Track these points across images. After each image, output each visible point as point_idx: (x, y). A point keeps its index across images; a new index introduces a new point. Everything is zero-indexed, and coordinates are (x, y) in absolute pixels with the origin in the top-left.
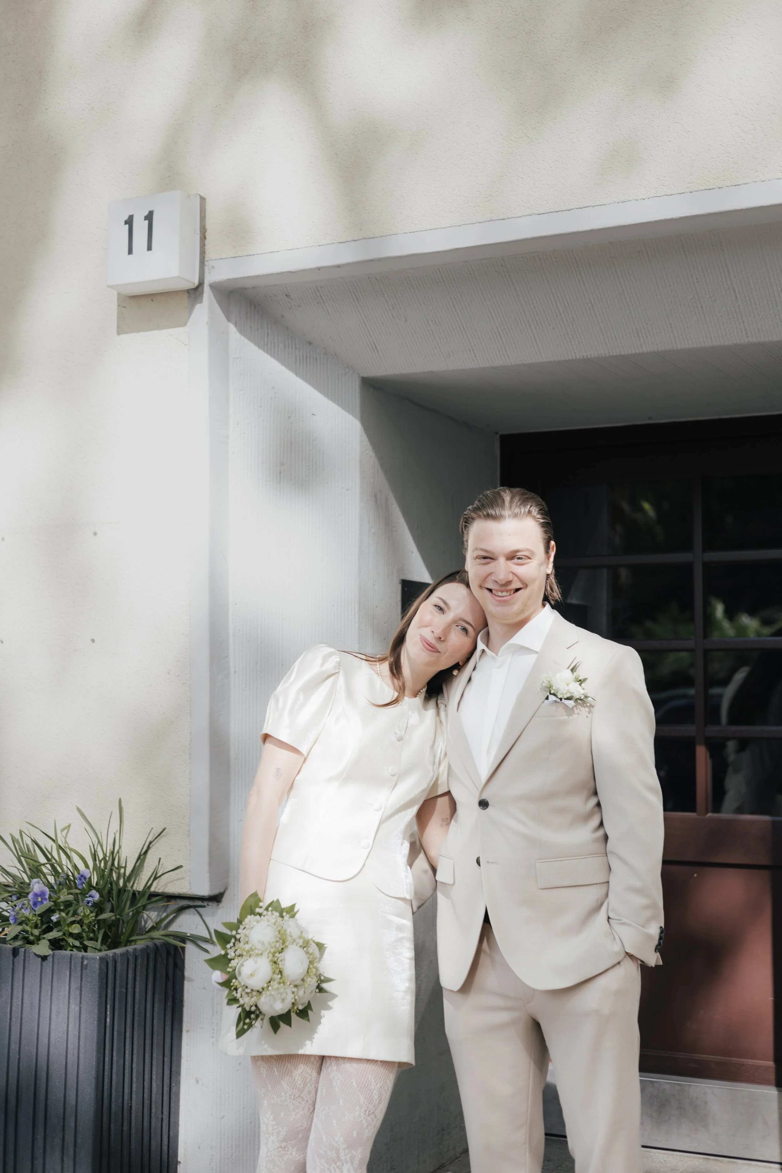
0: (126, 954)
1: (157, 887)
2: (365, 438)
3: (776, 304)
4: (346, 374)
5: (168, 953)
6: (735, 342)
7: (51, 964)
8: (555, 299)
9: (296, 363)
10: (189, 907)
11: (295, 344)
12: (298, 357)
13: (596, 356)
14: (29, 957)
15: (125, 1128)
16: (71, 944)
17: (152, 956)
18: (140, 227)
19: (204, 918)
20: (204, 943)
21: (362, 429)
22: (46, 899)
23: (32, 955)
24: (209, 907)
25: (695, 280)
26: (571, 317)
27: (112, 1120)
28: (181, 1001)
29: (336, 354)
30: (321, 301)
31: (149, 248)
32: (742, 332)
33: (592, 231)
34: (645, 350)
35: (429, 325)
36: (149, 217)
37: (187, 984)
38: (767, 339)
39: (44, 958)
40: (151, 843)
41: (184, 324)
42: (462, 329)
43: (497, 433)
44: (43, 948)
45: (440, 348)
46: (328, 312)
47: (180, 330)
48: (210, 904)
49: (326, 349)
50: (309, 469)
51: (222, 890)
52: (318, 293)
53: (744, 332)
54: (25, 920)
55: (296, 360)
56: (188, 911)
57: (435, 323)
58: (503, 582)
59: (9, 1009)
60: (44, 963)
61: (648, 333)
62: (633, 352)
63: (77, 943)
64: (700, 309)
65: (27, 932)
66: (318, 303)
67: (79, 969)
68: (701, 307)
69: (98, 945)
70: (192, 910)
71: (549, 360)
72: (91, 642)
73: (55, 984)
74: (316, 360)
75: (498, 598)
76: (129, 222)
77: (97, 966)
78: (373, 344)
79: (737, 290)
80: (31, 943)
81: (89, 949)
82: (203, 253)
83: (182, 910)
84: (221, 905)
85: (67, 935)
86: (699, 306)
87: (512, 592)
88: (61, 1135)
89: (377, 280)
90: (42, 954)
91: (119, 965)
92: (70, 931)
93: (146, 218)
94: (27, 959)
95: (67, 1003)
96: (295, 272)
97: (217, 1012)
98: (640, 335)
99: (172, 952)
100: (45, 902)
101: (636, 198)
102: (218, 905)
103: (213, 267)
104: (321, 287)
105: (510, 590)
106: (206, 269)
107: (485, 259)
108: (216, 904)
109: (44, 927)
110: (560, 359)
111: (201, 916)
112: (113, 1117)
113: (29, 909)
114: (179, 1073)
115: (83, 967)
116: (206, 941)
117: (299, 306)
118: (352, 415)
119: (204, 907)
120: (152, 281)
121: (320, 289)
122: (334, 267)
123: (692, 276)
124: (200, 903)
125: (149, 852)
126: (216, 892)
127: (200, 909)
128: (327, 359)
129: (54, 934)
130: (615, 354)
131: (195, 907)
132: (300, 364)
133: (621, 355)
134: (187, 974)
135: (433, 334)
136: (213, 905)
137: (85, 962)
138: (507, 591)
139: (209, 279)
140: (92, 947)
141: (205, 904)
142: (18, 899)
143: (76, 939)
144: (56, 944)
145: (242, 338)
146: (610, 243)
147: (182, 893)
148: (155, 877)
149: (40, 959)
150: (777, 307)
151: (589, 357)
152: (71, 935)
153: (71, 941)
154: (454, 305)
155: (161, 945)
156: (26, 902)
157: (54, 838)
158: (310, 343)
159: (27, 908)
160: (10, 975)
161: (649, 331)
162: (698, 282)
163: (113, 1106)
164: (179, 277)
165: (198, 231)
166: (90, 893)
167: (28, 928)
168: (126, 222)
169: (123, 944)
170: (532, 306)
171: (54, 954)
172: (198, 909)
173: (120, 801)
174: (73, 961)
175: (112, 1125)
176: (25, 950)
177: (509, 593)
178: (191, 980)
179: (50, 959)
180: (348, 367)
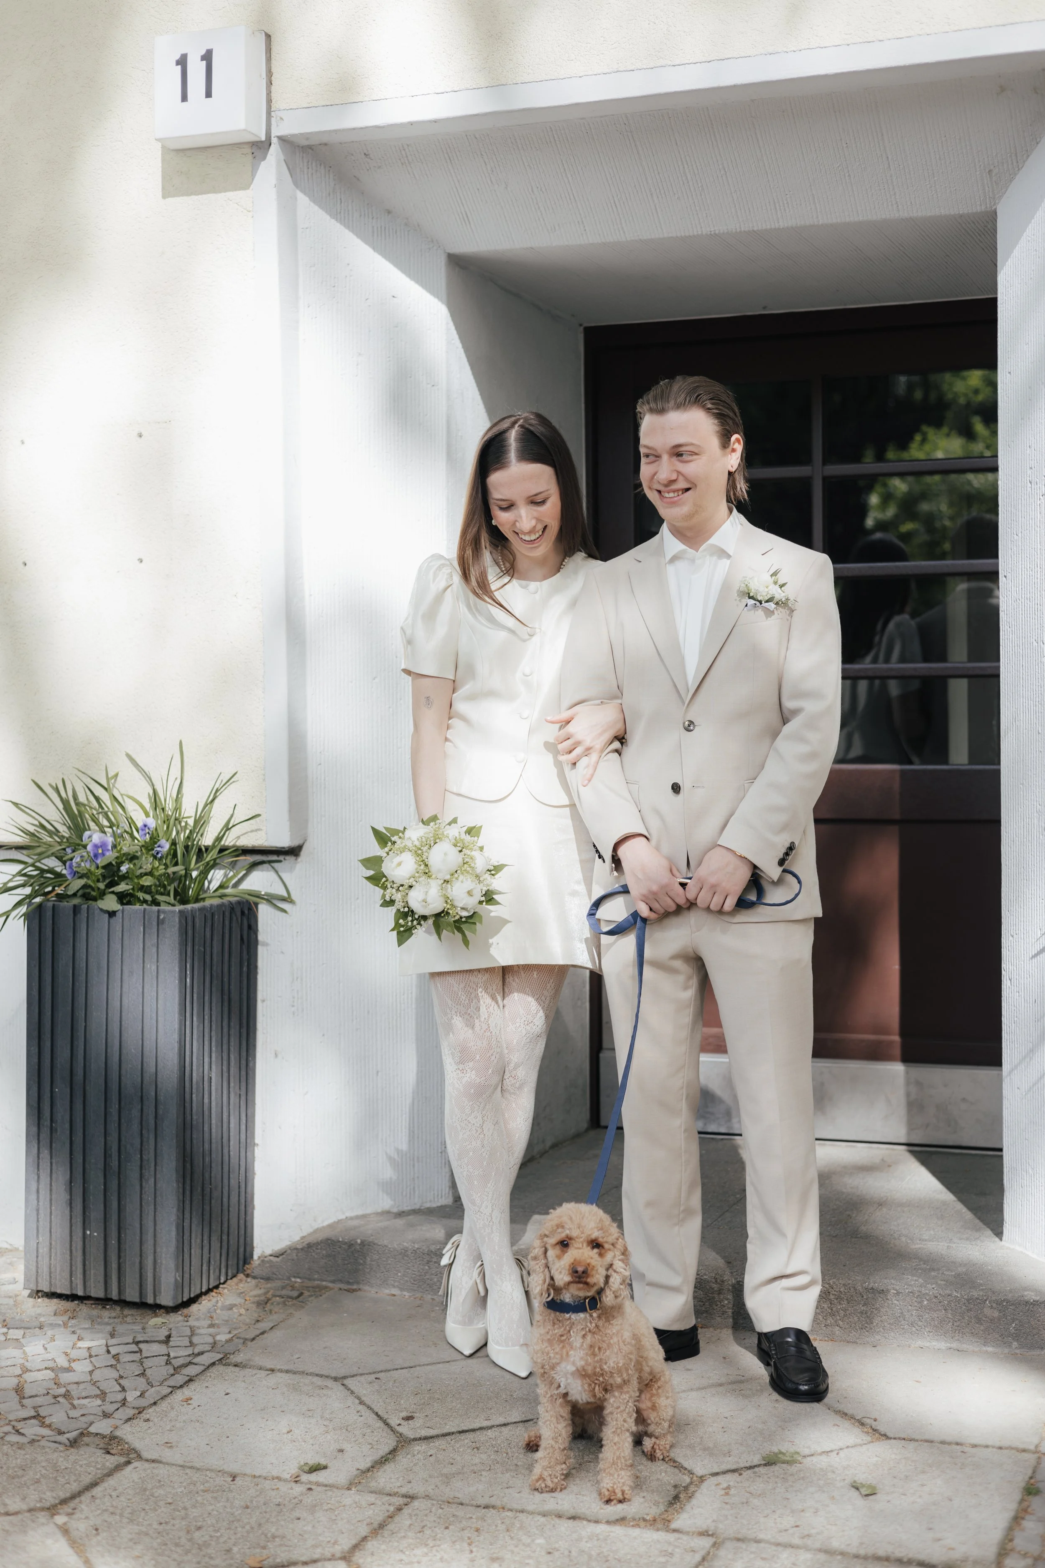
0: (201, 910)
1: (229, 840)
2: (452, 325)
3: (933, 174)
4: (430, 249)
5: (243, 913)
6: (884, 217)
7: (121, 920)
8: (683, 164)
9: (373, 236)
10: (262, 863)
11: (372, 213)
12: (375, 228)
13: (726, 231)
14: (94, 913)
15: (206, 1101)
16: (142, 899)
17: (227, 914)
18: (196, 69)
19: (280, 874)
20: (281, 902)
21: (449, 315)
22: (108, 850)
23: (97, 912)
24: (286, 861)
25: (845, 146)
26: (700, 185)
27: (194, 1091)
28: (256, 967)
29: (419, 226)
30: (407, 162)
31: (209, 94)
32: (892, 205)
33: (735, 86)
34: (782, 224)
35: (533, 191)
36: (208, 57)
37: (261, 950)
38: (920, 214)
39: (112, 914)
40: (217, 791)
41: (246, 187)
42: (572, 197)
43: (581, 325)
44: (110, 903)
45: (544, 220)
46: (414, 175)
47: (241, 193)
48: (287, 858)
49: (407, 219)
50: (390, 361)
51: (301, 842)
52: (403, 152)
53: (895, 206)
54: (87, 873)
55: (373, 232)
56: (260, 867)
57: (541, 190)
58: (665, 482)
59: (71, 972)
60: (113, 920)
61: (786, 205)
62: (768, 227)
63: (148, 897)
64: (847, 178)
65: (90, 886)
66: (402, 164)
67: (155, 923)
68: (849, 175)
69: (171, 899)
70: (266, 866)
71: (670, 235)
72: (138, 562)
73: (126, 942)
74: (396, 233)
75: (668, 500)
76: (182, 62)
77: (177, 920)
78: (464, 213)
79: (890, 158)
80: (95, 899)
81: (162, 904)
82: (269, 101)
83: (254, 865)
84: (299, 859)
85: (136, 890)
86: (847, 175)
87: (680, 492)
88: (139, 1107)
89: (476, 138)
90: (110, 909)
91: (197, 920)
92: (141, 883)
93: (203, 58)
94: (90, 917)
95: (141, 961)
96: (383, 127)
97: (297, 978)
98: (778, 208)
99: (246, 912)
100: (108, 854)
101: (785, 50)
102: (296, 859)
103: (281, 119)
104: (408, 146)
105: (678, 490)
106: (273, 120)
107: (606, 116)
108: (295, 858)
109: (107, 881)
110: (683, 235)
111: (277, 872)
112: (194, 1086)
113: (89, 861)
114: (255, 1046)
115: (159, 922)
116: (284, 899)
117: (379, 167)
118: (438, 298)
119: (280, 861)
120: (212, 134)
121: (406, 147)
122: (430, 121)
123: (841, 140)
124: (275, 858)
125: (216, 801)
126: (295, 843)
127: (275, 865)
128: (409, 231)
129: (122, 887)
130: (747, 229)
131: (270, 862)
132: (378, 236)
133: (753, 231)
134: (261, 937)
135: (537, 204)
136: (290, 859)
137: (162, 917)
138: (674, 491)
139: (275, 132)
140: (165, 902)
141: (281, 858)
142: (73, 851)
143: (145, 892)
144: (123, 898)
145: (312, 204)
146: (753, 101)
147: (257, 845)
148: (227, 828)
149: (107, 915)
150: (934, 177)
151: (717, 232)
152: (142, 889)
153: (141, 895)
154: (565, 169)
155: (236, 903)
156: (85, 854)
157: (106, 786)
158: (389, 212)
159: (86, 861)
160: (71, 934)
161: (787, 203)
162: (847, 147)
163: (194, 1075)
164: (244, 130)
165: (264, 75)
166: (158, 844)
167: (90, 882)
168: (178, 63)
169: (193, 901)
170: (656, 172)
171: (123, 909)
172: (273, 864)
173: (181, 743)
174: (146, 917)
175: (194, 1096)
176: (88, 906)
177: (676, 494)
178: (266, 944)
179: (119, 915)
180: (432, 241)
